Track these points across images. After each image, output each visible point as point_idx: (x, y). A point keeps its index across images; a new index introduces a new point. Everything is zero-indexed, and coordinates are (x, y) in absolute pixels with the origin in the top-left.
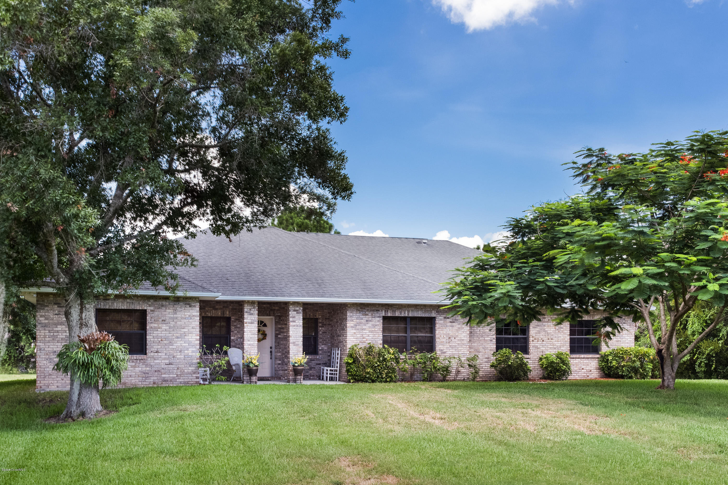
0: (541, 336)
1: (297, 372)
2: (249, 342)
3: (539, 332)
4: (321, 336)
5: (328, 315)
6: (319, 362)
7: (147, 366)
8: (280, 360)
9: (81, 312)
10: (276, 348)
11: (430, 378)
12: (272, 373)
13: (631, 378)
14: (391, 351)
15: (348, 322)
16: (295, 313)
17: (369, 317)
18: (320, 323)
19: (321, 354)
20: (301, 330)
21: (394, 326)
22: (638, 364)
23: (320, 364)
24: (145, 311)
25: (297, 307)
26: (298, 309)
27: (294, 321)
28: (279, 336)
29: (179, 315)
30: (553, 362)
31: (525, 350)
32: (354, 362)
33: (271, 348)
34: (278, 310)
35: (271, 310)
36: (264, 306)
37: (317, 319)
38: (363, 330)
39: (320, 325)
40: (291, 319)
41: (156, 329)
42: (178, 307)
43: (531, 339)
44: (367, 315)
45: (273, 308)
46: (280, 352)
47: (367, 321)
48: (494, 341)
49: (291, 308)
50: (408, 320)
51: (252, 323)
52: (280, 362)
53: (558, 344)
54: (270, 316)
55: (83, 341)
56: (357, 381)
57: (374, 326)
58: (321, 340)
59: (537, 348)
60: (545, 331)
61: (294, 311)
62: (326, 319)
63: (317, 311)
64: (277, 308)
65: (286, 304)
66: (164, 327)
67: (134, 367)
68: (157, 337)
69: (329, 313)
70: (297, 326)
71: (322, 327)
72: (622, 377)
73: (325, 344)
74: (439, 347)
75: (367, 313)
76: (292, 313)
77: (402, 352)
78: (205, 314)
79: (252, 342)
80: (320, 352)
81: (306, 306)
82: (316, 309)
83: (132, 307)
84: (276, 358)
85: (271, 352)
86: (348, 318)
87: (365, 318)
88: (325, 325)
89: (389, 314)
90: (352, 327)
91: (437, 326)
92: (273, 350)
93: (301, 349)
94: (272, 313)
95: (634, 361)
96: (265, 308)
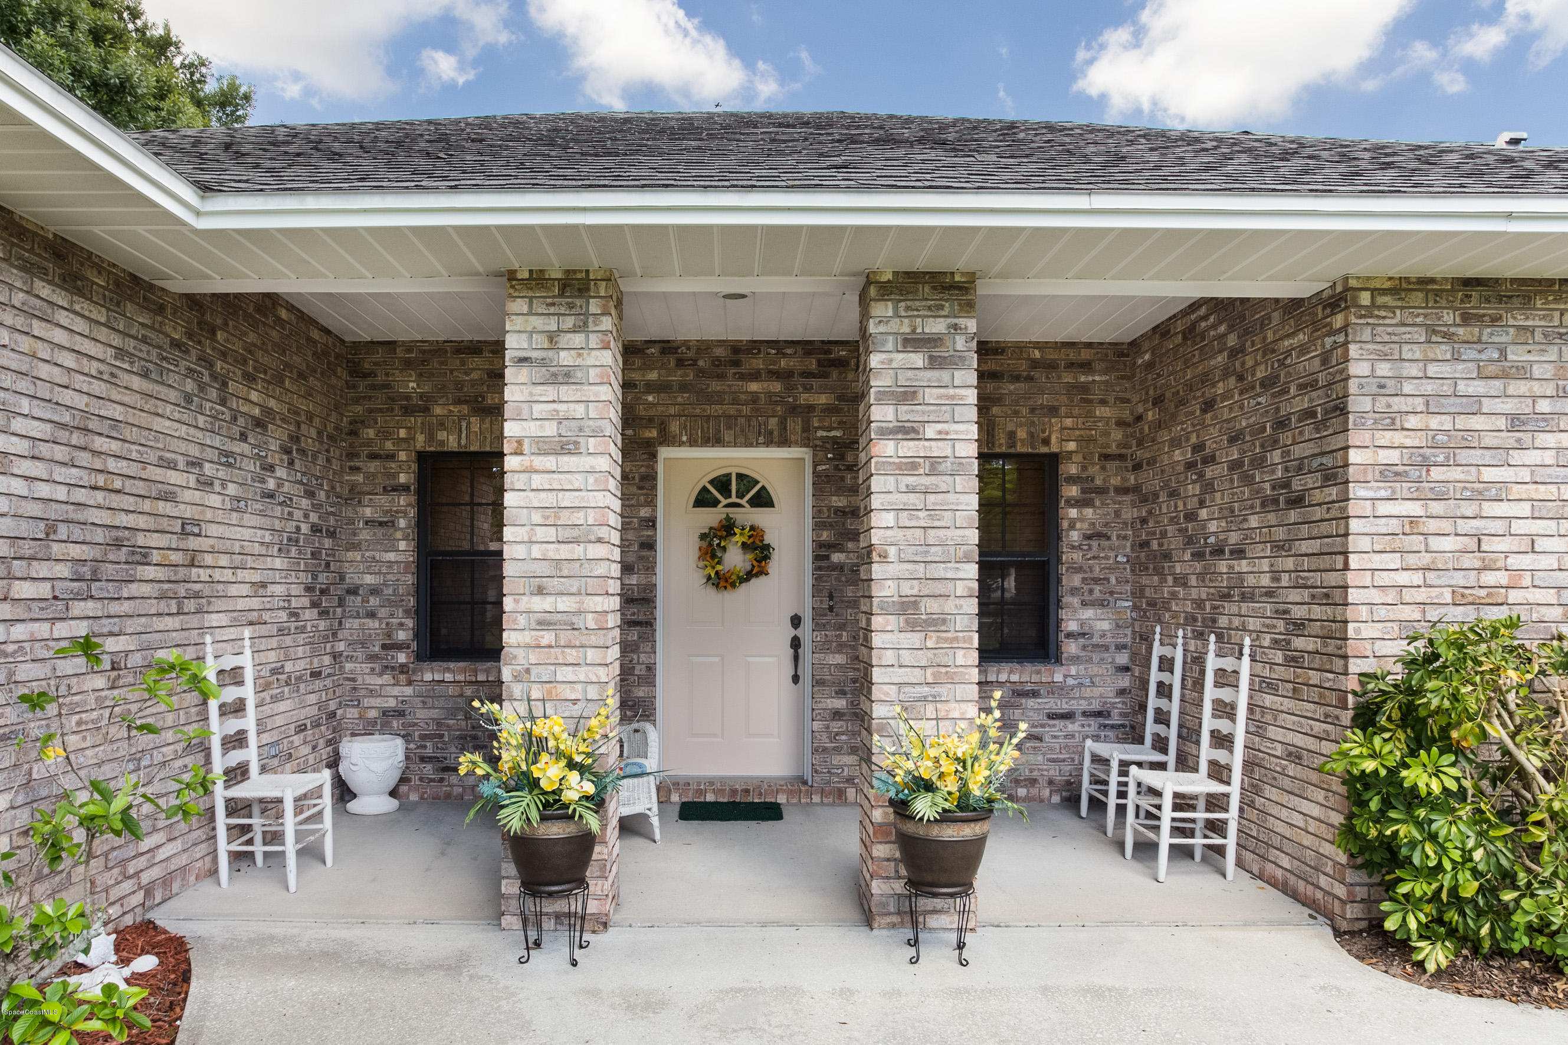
2: (539, 604)
4: (1077, 556)
5: (1117, 435)
6: (1064, 706)
8: (841, 693)
10: (817, 626)
12: (800, 758)
15: (1355, 437)
16: (918, 359)
18: (1072, 480)
19: (1075, 660)
23: (1068, 716)
25: (935, 311)
26: (937, 326)
27: (908, 431)
28: (837, 557)
33: (796, 621)
34: (829, 410)
35: (794, 410)
36: (754, 386)
37: (1054, 459)
38: (1479, 497)
39: (1073, 491)
40: (881, 414)
44: (1522, 372)
45: (804, 398)
46: (841, 648)
47: (1516, 422)
51: (565, 447)
52: (840, 703)
54: (784, 442)
58: (1076, 580)
61: (912, 342)
62: (1106, 457)
63: (1053, 411)
64: (823, 399)
69: (1120, 423)
70: (934, 465)
71: (1081, 503)
73: (1102, 604)
75: (1517, 355)
78: (431, 438)
79: (564, 604)
80: (1071, 648)
82: (1045, 399)
84: (818, 683)
85: (796, 643)
86: (1359, 404)
88: (1102, 491)
90: (1389, 474)
92: (806, 632)
94: (795, 425)
96: (754, 398)
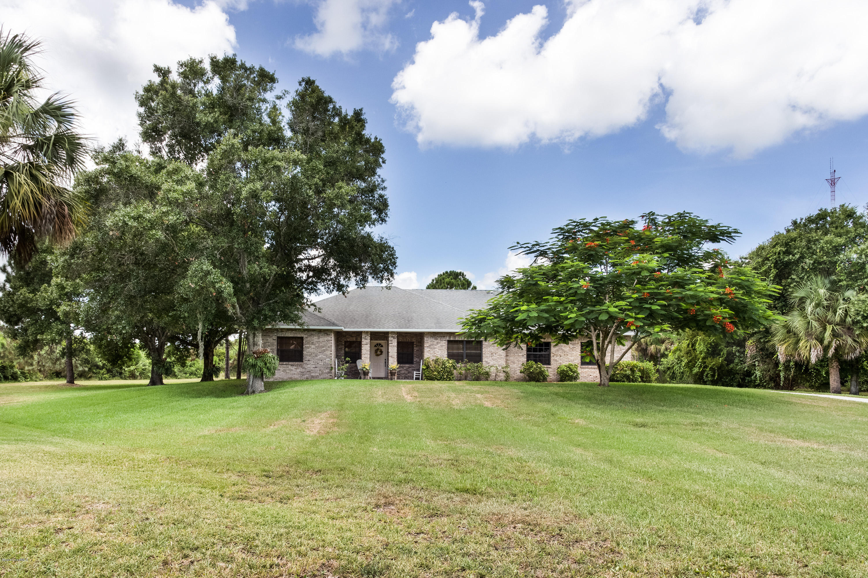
0: (560, 353)
1: (392, 374)
2: (365, 356)
3: (558, 350)
4: (415, 353)
5: (420, 340)
6: (414, 369)
7: (303, 368)
9: (254, 338)
11: (478, 379)
12: (385, 375)
13: (624, 381)
14: (451, 362)
15: (425, 344)
17: (439, 341)
18: (415, 344)
19: (415, 364)
20: (395, 349)
21: (455, 346)
22: (629, 372)
24: (302, 338)
25: (394, 335)
27: (392, 343)
29: (321, 340)
30: (564, 370)
31: (547, 362)
32: (427, 368)
33: (385, 360)
35: (385, 337)
36: (374, 334)
37: (413, 342)
38: (434, 348)
39: (415, 346)
40: (390, 342)
41: (308, 348)
42: (320, 335)
43: (552, 355)
45: (380, 335)
47: (438, 343)
48: (525, 356)
49: (390, 335)
50: (465, 343)
51: (366, 344)
53: (572, 358)
54: (377, 340)
55: (254, 353)
56: (428, 379)
57: (442, 346)
58: (415, 355)
59: (556, 361)
60: (562, 349)
61: (392, 337)
62: (419, 342)
63: (413, 337)
64: (382, 336)
65: (387, 333)
66: (313, 346)
67: (296, 369)
68: (309, 352)
69: (420, 338)
70: (393, 346)
72: (617, 381)
73: (418, 358)
74: (484, 359)
75: (436, 338)
76: (390, 339)
77: (458, 363)
78: (338, 339)
79: (367, 356)
80: (415, 362)
81: (399, 335)
82: (405, 336)
83: (296, 336)
85: (385, 362)
86: (426, 342)
87: (436, 341)
88: (418, 346)
89: (452, 339)
90: (428, 347)
91: (484, 346)
93: (396, 360)
94: (378, 338)
95: (626, 371)
96: (374, 336)
